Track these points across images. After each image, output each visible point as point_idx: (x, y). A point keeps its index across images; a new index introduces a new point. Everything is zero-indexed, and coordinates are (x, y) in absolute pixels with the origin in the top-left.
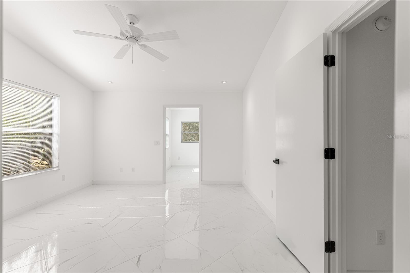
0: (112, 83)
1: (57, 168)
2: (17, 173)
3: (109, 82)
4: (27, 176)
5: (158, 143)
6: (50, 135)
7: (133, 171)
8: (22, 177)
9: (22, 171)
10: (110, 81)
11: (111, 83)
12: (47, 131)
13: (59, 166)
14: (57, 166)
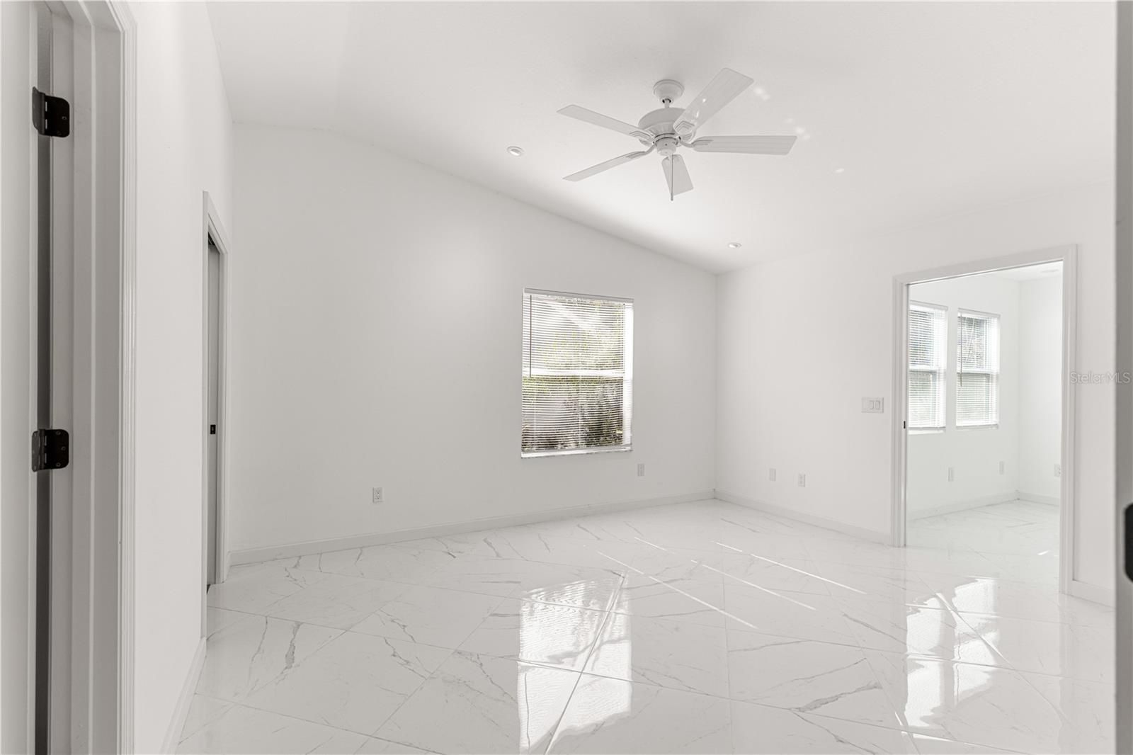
0: (736, 246)
1: (628, 448)
2: (564, 445)
3: (731, 246)
4: (572, 455)
5: (878, 405)
6: (619, 382)
7: (801, 482)
8: (564, 455)
9: (573, 445)
10: (731, 243)
11: (734, 247)
12: (609, 374)
13: (631, 444)
14: (629, 443)
